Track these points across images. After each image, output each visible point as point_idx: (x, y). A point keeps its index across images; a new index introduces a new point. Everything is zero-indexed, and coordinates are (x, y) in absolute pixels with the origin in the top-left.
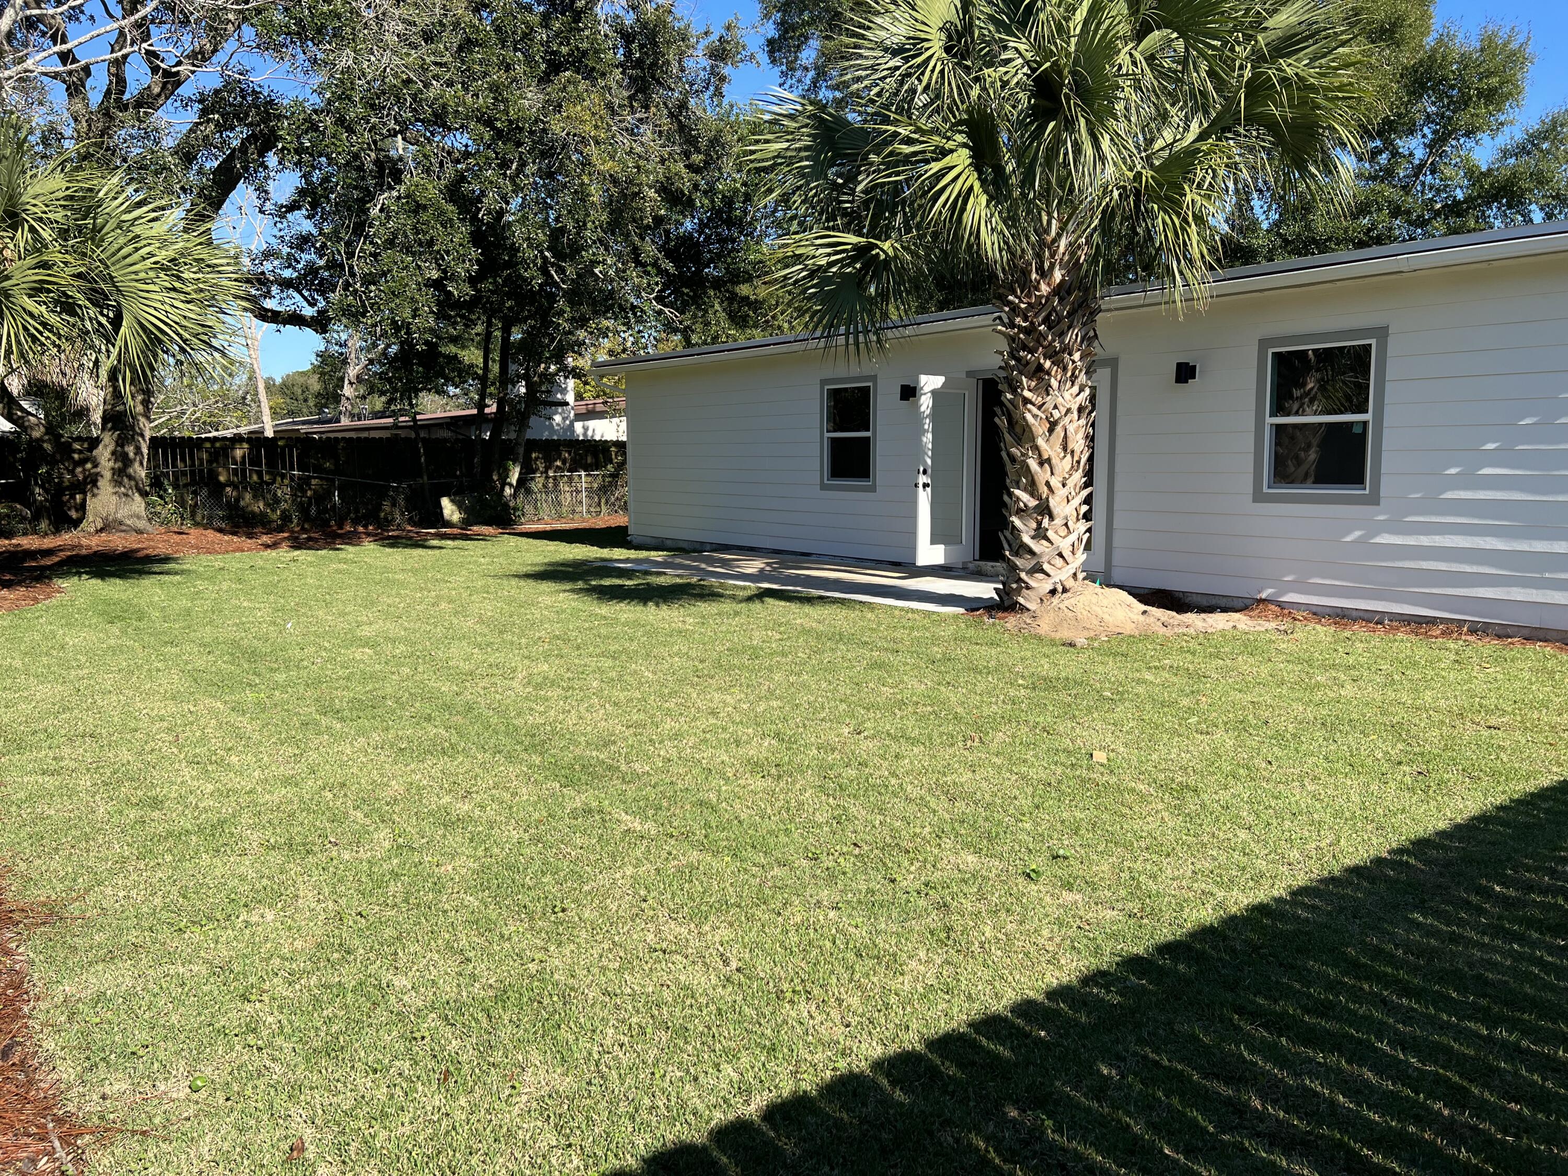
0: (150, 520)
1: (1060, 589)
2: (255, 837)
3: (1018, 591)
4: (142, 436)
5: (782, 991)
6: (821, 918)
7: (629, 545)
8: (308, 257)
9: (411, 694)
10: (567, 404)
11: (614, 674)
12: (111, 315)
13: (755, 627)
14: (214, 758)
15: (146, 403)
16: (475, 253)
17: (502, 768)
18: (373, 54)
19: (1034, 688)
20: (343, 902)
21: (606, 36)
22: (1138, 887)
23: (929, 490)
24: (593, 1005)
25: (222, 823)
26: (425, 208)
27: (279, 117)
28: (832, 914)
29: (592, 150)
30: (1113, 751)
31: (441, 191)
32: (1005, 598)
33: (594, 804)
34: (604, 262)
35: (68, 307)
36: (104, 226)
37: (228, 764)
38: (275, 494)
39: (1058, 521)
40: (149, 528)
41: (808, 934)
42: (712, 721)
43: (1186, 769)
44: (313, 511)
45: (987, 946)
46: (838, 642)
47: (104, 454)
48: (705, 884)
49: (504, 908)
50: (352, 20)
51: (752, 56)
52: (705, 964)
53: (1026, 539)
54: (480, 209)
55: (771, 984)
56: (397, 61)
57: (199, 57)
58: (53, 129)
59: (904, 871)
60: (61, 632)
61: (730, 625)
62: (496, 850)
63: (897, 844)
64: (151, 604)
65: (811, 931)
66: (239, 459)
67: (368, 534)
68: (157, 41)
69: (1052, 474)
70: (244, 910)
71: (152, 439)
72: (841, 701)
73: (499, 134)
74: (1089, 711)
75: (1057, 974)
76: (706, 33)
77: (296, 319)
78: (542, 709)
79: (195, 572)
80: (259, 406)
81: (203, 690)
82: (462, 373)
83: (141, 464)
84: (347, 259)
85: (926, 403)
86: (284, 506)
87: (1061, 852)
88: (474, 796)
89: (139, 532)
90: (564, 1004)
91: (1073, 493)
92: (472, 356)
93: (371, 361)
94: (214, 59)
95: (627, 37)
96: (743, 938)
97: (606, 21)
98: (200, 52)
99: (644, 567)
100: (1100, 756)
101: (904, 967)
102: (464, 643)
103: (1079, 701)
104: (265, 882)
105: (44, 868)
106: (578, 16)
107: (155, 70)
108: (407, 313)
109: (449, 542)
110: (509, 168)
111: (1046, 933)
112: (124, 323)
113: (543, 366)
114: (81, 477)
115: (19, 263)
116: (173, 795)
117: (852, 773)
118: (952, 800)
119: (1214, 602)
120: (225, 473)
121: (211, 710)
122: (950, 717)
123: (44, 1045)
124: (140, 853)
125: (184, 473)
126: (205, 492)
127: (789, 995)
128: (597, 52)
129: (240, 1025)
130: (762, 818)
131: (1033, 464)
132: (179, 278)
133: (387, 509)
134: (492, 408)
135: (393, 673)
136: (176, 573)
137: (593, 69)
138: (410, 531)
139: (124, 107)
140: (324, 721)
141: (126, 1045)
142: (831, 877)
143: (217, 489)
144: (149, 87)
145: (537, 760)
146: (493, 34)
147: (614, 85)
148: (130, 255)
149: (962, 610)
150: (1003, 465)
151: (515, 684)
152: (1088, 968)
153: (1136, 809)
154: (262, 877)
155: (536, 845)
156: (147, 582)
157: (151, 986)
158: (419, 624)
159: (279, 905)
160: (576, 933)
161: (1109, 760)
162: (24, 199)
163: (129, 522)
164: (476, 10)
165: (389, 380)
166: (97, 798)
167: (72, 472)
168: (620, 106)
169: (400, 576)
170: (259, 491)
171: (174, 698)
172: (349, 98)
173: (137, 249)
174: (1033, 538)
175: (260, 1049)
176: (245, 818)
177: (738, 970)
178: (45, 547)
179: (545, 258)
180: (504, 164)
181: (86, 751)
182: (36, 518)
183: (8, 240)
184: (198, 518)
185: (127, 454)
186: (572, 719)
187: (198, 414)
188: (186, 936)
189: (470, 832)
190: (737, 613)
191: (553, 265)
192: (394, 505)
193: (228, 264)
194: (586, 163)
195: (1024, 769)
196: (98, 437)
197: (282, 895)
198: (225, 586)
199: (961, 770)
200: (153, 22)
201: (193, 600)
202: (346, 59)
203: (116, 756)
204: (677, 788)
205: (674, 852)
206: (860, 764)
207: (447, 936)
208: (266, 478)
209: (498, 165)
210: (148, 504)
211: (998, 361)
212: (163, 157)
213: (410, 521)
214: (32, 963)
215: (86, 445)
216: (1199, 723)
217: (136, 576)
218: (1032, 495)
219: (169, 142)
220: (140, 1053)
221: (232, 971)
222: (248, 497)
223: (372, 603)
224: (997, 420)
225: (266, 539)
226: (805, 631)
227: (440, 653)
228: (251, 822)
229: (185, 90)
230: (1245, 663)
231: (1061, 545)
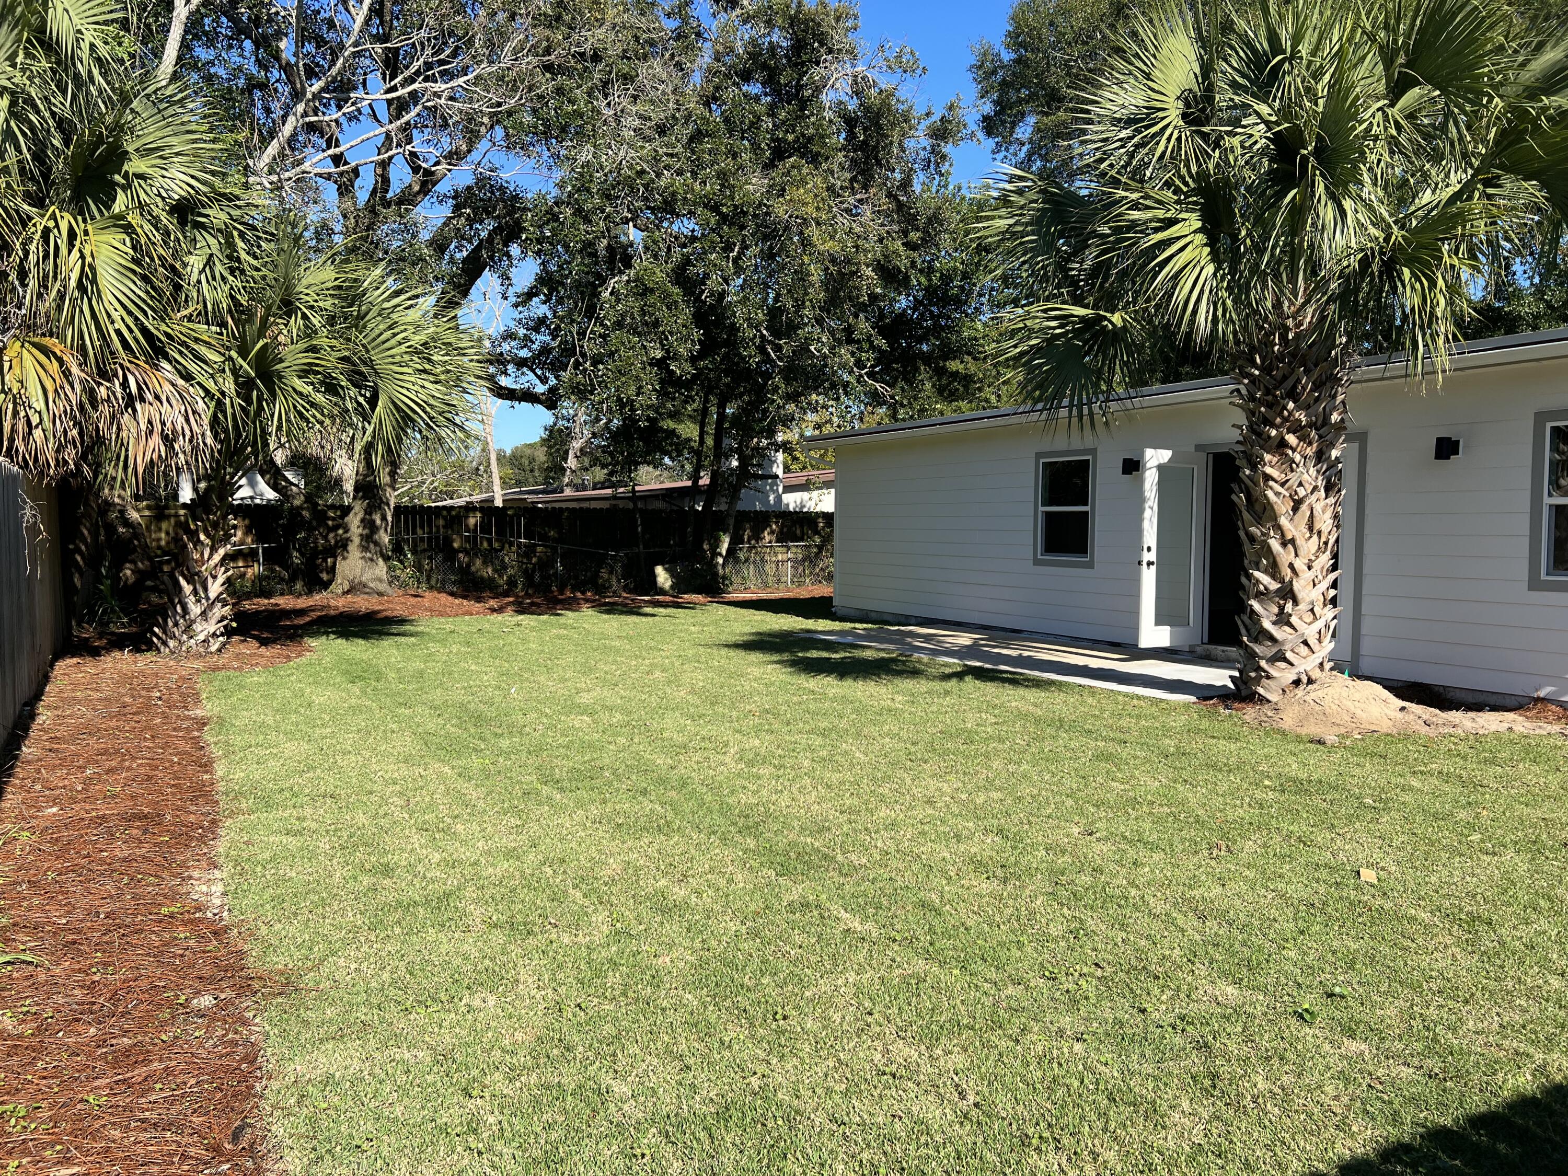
0: (390, 583)
1: (1305, 679)
2: (477, 912)
3: (1258, 680)
4: (388, 505)
5: (1027, 1136)
6: (1065, 1050)
7: (833, 617)
8: (543, 338)
9: (627, 766)
10: (776, 477)
11: (824, 753)
12: (368, 395)
13: (967, 708)
14: (441, 825)
15: (393, 474)
16: (697, 334)
17: (717, 851)
18: (610, 148)
19: (1283, 791)
20: (562, 990)
21: (831, 121)
22: (1435, 1040)
23: (1153, 568)
24: (820, 1133)
25: (447, 895)
26: (652, 291)
27: (526, 209)
28: (1078, 1047)
29: (813, 231)
30: (1383, 869)
31: (668, 275)
32: (1242, 687)
33: (811, 898)
34: (819, 340)
35: (331, 388)
36: (367, 313)
37: (454, 833)
38: (503, 561)
39: (1303, 607)
40: (389, 591)
41: (1052, 1069)
42: (930, 811)
43: (1474, 896)
44: (537, 577)
45: (1261, 1100)
46: (1058, 729)
47: (354, 521)
48: (934, 1000)
49: (724, 1011)
50: (592, 118)
51: (973, 134)
52: (939, 1094)
53: (1267, 624)
54: (703, 291)
55: (1014, 1127)
56: (632, 153)
57: (454, 157)
58: (325, 224)
59: (1154, 1000)
60: (309, 690)
61: (942, 705)
62: (714, 943)
63: (1144, 968)
64: (388, 665)
65: (1055, 1065)
66: (472, 527)
67: (587, 601)
68: (418, 145)
69: (1296, 555)
70: (466, 992)
71: (398, 508)
72: (1068, 796)
73: (724, 218)
74: (1350, 819)
75: (1349, 1142)
76: (928, 114)
77: (528, 396)
78: (755, 787)
79: (428, 634)
80: (490, 476)
81: (432, 754)
82: (677, 446)
83: (386, 530)
84: (579, 340)
85: (1151, 478)
86: (510, 571)
87: (1337, 990)
88: (691, 880)
89: (381, 594)
90: (789, 1129)
91: (1320, 577)
92: (689, 430)
93: (594, 435)
94: (469, 159)
95: (850, 122)
96: (979, 1067)
97: (830, 108)
98: (456, 153)
99: (849, 639)
100: (1368, 875)
101: (1166, 1119)
102: (677, 714)
103: (1335, 808)
104: (487, 962)
105: (284, 933)
106: (803, 104)
107: (416, 169)
108: (632, 390)
109: (661, 610)
110: (733, 250)
111: (1329, 1089)
112: (380, 403)
113: (755, 440)
114: (333, 542)
115: (292, 347)
116: (404, 863)
117: (1085, 879)
118: (1202, 918)
119: (1481, 698)
120: (459, 540)
121: (440, 775)
122: (1191, 820)
123: (274, 1129)
124: (371, 923)
125: (422, 539)
126: (440, 557)
127: (1035, 1142)
128: (822, 137)
129: (461, 1123)
130: (990, 925)
131: (1275, 544)
132: (429, 360)
133: (606, 576)
134: (705, 481)
135: (610, 743)
136: (412, 635)
137: (818, 154)
138: (626, 598)
139: (387, 204)
140: (546, 790)
141: (351, 1136)
142: (1073, 1002)
143: (450, 554)
144: (410, 185)
145: (751, 843)
146: (722, 126)
147: (835, 167)
148: (388, 340)
149: (1193, 699)
150: (1240, 545)
151: (727, 759)
152: (1386, 1139)
153: (1420, 941)
154: (484, 957)
155: (754, 940)
156: (386, 643)
157: (377, 1070)
158: (634, 692)
159: (500, 989)
160: (798, 1046)
161: (1379, 880)
162: (298, 289)
163: (371, 585)
164: (707, 104)
165: (611, 454)
166: (335, 861)
167: (325, 538)
168: (842, 188)
169: (617, 643)
170: (490, 556)
171: (406, 761)
172: (588, 190)
173: (395, 335)
174: (1274, 623)
175: (480, 1153)
176: (470, 892)
177: (976, 1105)
178: (298, 607)
179: (762, 336)
180: (728, 248)
181: (326, 812)
182: (293, 579)
183: (282, 327)
184: (433, 582)
185: (374, 521)
186: (784, 801)
187: (436, 484)
188: (412, 1017)
189: (687, 921)
190: (947, 693)
191: (770, 342)
192: (611, 573)
193: (472, 347)
194: (806, 243)
195: (1281, 886)
196: (349, 506)
197: (503, 978)
198: (455, 648)
199: (1209, 883)
200: (416, 127)
201: (426, 662)
202: (586, 154)
203: (353, 819)
204: (897, 885)
205: (898, 959)
206: (1094, 870)
207: (666, 1039)
208: (496, 545)
209: (722, 249)
210: (389, 568)
211: (1236, 435)
212: (420, 249)
213: (626, 588)
214: (267, 1035)
215: (338, 513)
216: (1483, 841)
217: (376, 636)
218: (1274, 577)
219: (425, 235)
220: (364, 1147)
221: (454, 1061)
222: (478, 562)
223: (590, 670)
224: (1234, 497)
225: (493, 603)
226: (1021, 715)
227: (654, 723)
228: (475, 896)
229: (443, 188)
230: (1530, 773)
231: (1307, 632)
